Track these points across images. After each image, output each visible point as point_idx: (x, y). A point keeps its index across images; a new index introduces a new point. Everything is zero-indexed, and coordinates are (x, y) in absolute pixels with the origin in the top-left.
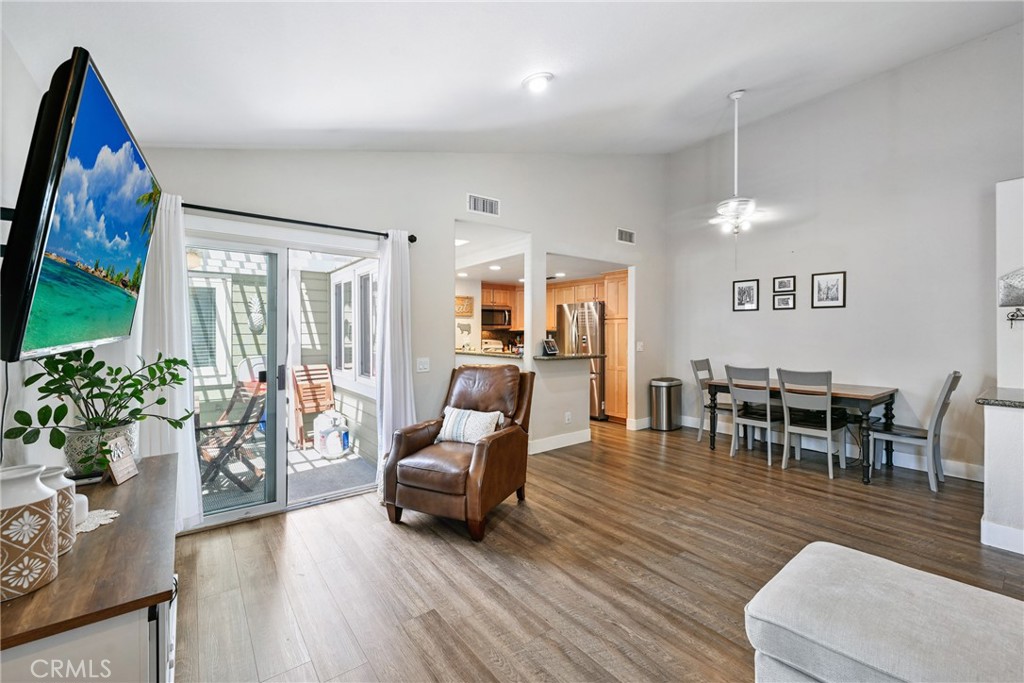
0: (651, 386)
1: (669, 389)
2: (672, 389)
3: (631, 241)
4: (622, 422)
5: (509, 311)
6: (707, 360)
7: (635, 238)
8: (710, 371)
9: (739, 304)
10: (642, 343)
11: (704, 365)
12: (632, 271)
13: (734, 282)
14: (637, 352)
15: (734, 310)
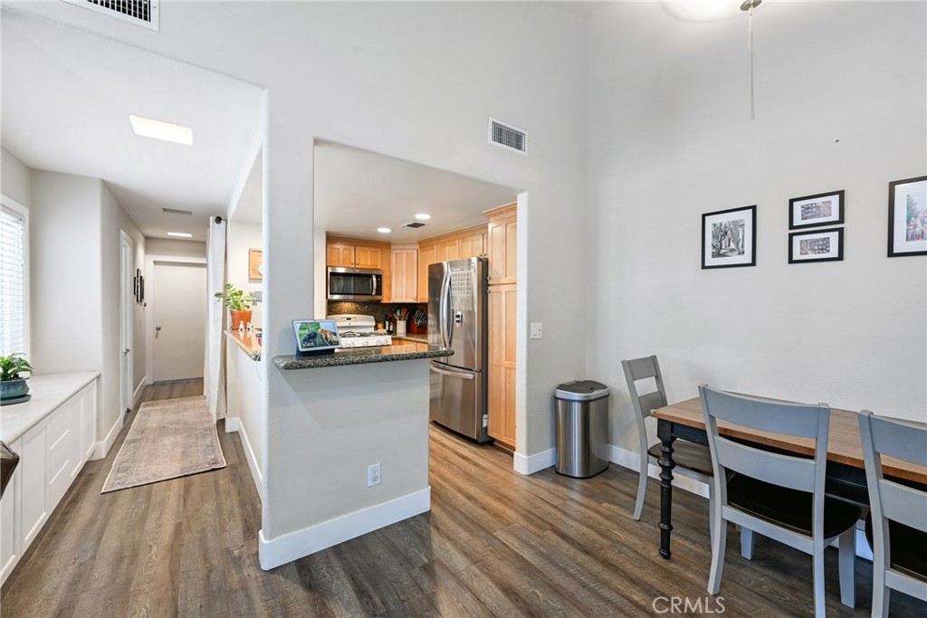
0: (556, 399)
1: (585, 404)
2: (592, 404)
3: (519, 147)
4: (509, 451)
5: (379, 277)
6: (654, 359)
7: (526, 141)
8: (658, 377)
9: (714, 256)
10: (540, 325)
11: (649, 366)
12: (522, 201)
13: (704, 216)
14: (530, 341)
15: (704, 267)
